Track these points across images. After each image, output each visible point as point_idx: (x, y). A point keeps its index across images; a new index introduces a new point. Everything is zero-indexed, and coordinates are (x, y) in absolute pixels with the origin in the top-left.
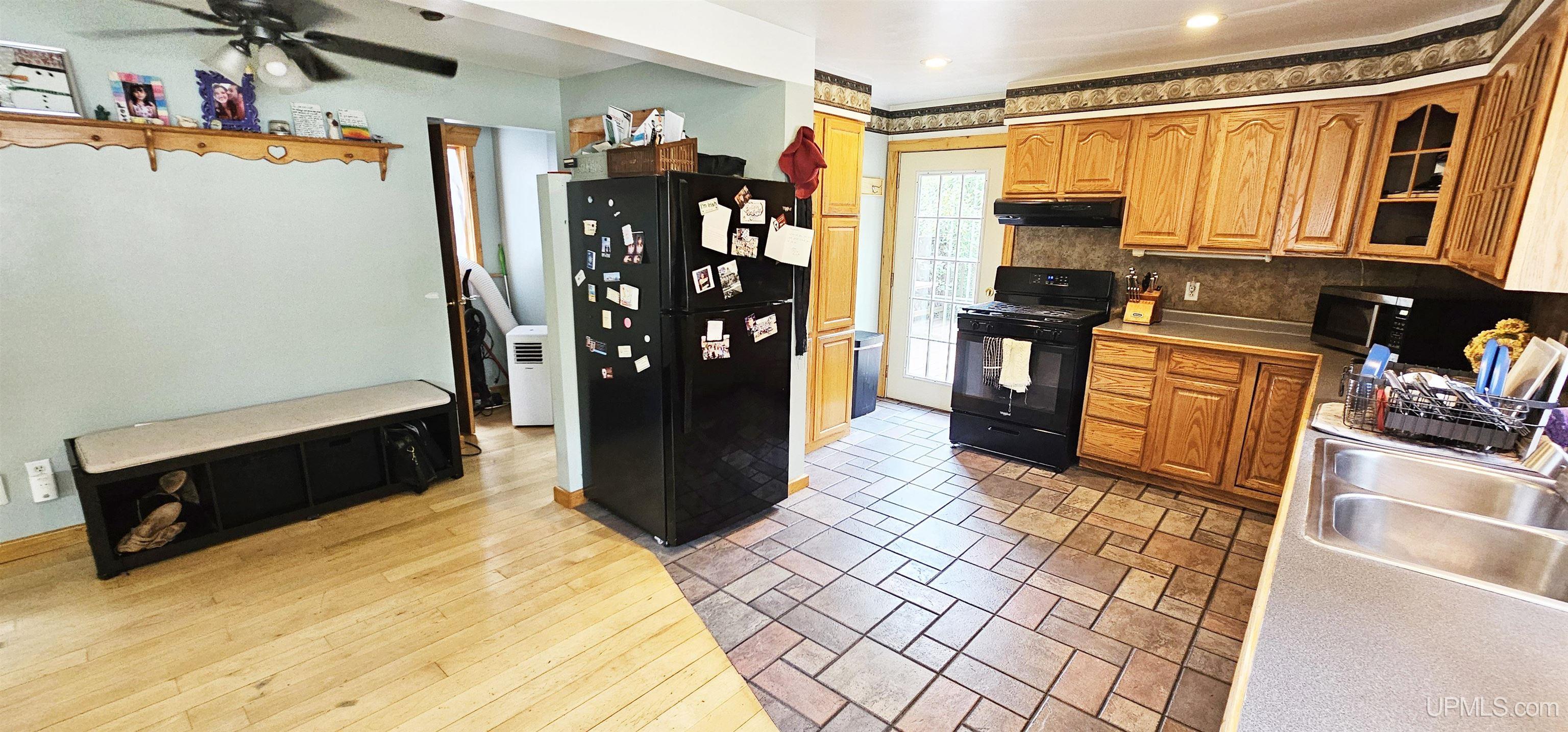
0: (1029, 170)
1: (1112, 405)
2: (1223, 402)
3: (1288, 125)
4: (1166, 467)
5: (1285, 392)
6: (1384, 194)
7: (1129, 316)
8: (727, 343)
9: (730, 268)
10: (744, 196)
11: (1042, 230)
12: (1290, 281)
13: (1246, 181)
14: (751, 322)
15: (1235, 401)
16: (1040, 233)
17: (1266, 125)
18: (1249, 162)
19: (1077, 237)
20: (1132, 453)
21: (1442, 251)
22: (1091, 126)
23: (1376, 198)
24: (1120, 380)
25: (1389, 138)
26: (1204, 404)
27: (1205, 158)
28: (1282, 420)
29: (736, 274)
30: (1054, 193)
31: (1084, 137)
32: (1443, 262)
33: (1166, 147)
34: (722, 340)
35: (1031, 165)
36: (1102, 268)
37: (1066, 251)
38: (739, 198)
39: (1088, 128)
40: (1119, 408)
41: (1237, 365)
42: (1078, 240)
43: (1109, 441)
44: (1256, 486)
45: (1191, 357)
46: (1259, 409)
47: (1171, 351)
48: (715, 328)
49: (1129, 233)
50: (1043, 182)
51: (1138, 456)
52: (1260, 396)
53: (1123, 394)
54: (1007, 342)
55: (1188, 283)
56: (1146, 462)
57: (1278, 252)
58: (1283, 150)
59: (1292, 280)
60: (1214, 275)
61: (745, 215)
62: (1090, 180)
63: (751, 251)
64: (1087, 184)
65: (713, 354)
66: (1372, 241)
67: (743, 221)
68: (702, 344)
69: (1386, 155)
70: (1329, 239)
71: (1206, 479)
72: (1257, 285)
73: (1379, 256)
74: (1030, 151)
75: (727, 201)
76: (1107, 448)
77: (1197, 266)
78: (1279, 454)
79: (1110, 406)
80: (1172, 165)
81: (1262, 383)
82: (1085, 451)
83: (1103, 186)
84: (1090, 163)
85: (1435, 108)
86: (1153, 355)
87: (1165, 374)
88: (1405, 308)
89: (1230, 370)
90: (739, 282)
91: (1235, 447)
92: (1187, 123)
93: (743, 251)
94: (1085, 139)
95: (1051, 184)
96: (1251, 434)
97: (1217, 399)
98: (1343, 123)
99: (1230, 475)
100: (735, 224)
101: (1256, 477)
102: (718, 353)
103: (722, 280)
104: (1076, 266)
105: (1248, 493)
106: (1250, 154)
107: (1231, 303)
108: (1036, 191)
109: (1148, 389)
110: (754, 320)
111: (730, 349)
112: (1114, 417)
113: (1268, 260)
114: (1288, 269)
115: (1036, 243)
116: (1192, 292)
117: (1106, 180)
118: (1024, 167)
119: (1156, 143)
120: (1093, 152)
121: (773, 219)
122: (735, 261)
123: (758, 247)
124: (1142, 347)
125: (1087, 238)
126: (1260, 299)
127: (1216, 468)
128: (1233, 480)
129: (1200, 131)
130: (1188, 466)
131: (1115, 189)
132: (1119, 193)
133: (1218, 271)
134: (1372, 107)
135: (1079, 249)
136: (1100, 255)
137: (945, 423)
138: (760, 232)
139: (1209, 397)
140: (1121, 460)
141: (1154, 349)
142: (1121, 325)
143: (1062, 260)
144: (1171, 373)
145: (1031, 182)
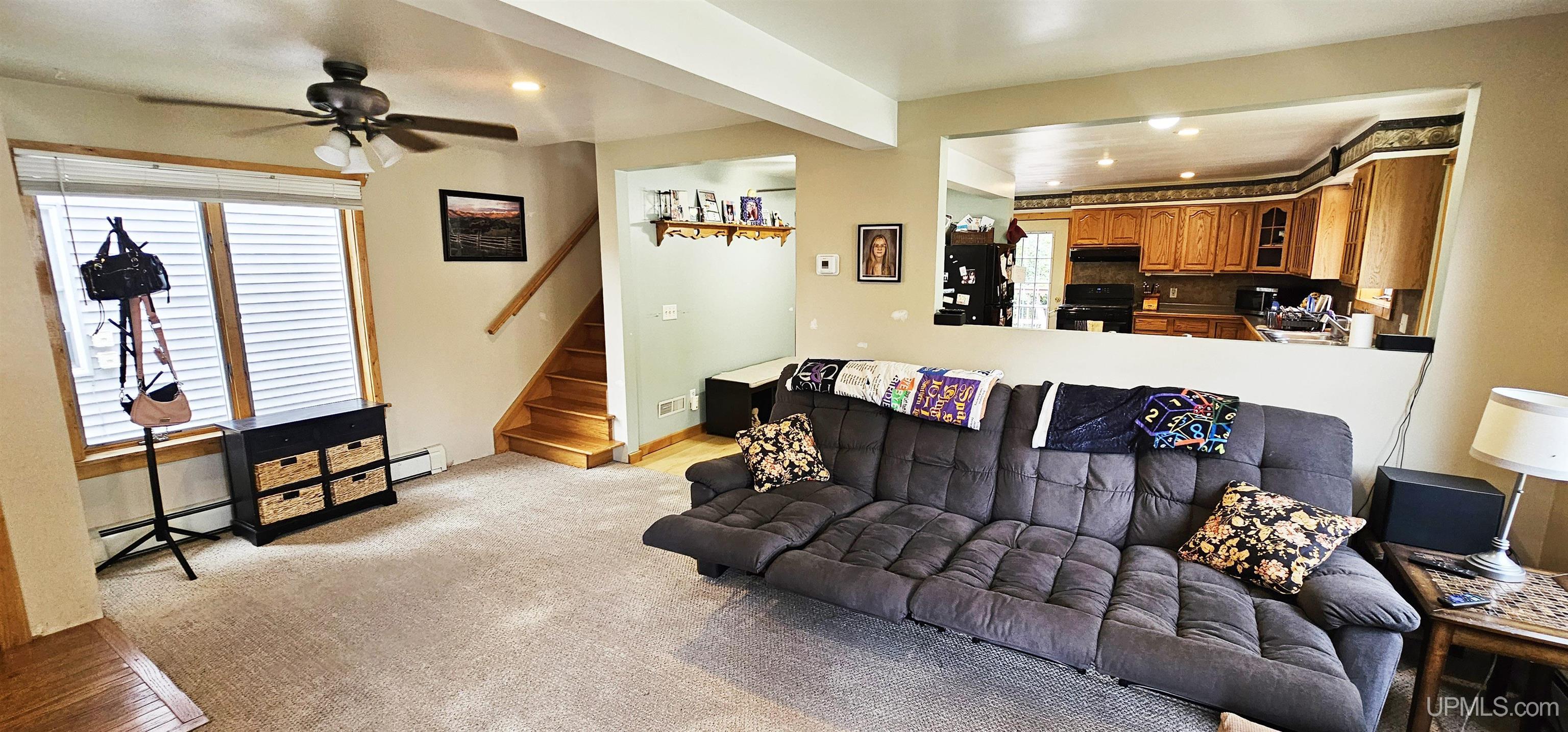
0: (1086, 233)
3: (1217, 212)
6: (1260, 245)
7: (1145, 306)
11: (1089, 264)
12: (1221, 285)
13: (1200, 238)
16: (1088, 266)
17: (1206, 212)
18: (1201, 230)
21: (1286, 269)
23: (1257, 246)
25: (1260, 221)
27: (1180, 228)
30: (1101, 244)
31: (1117, 216)
32: (1287, 273)
33: (1160, 223)
35: (1087, 229)
36: (1124, 283)
37: (1103, 275)
39: (1120, 212)
41: (1206, 324)
45: (1186, 323)
47: (1176, 321)
49: (1144, 265)
50: (1095, 238)
54: (1090, 322)
55: (1173, 289)
57: (1217, 271)
58: (1215, 224)
60: (1185, 284)
62: (1122, 238)
64: (1120, 240)
66: (1258, 265)
69: (1260, 228)
70: (1239, 264)
72: (1206, 287)
73: (1261, 271)
74: (1086, 223)
77: (1177, 280)
80: (1164, 231)
81: (1220, 331)
83: (1129, 241)
84: (1121, 229)
85: (1277, 209)
86: (1165, 324)
88: (1275, 293)
89: (1203, 326)
92: (1171, 211)
95: (1100, 240)
98: (1240, 213)
104: (1109, 283)
106: (1201, 226)
107: (1194, 297)
108: (1091, 243)
113: (1212, 275)
114: (1219, 280)
115: (1086, 271)
116: (1173, 294)
117: (1129, 238)
118: (1083, 231)
119: (1156, 221)
120: (1123, 224)
124: (1160, 320)
126: (1208, 295)
129: (1176, 216)
131: (1135, 242)
132: (1137, 244)
134: (1252, 207)
136: (1121, 276)
141: (1166, 320)
142: (1143, 311)
143: (1102, 280)
144: (1175, 331)
145: (1088, 239)
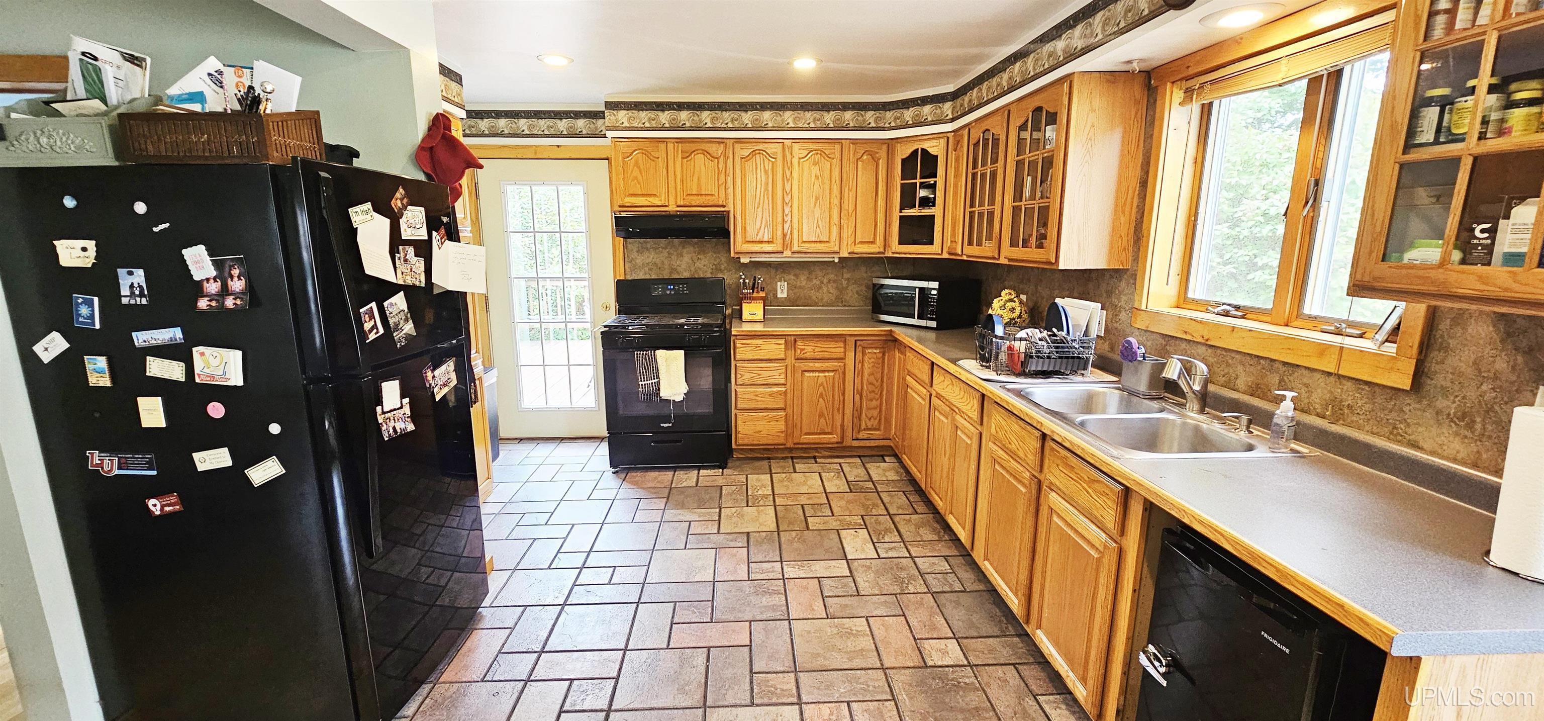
0: (639, 183)
1: (756, 395)
2: (837, 376)
3: (838, 155)
4: (806, 438)
5: (873, 360)
6: (902, 210)
7: (746, 315)
8: (407, 410)
9: (398, 303)
10: (402, 200)
11: (650, 242)
13: (817, 199)
14: (429, 374)
15: (844, 373)
16: (649, 246)
17: (821, 153)
18: (817, 184)
19: (683, 247)
20: (779, 434)
21: (945, 249)
22: (692, 145)
23: (896, 215)
24: (760, 372)
25: (899, 170)
26: (824, 380)
27: (786, 179)
28: (875, 382)
29: (406, 310)
30: (666, 206)
31: (686, 155)
32: (945, 256)
33: (756, 168)
34: (401, 407)
35: (640, 177)
36: (709, 275)
37: (676, 262)
38: (396, 203)
39: (689, 147)
40: (762, 396)
41: (842, 345)
42: (685, 251)
43: (758, 429)
44: (866, 436)
45: (811, 344)
46: (860, 377)
47: (795, 341)
48: (391, 391)
49: (738, 243)
50: (655, 195)
51: (783, 435)
52: (859, 366)
53: (764, 385)
54: (660, 353)
55: (779, 284)
56: (790, 440)
57: (844, 254)
58: (836, 174)
59: (846, 276)
60: (795, 275)
61: (406, 228)
62: (698, 195)
63: (418, 278)
64: (695, 198)
65: (394, 428)
66: (900, 244)
67: (404, 236)
68: (379, 417)
69: (898, 182)
70: (871, 243)
71: (833, 440)
72: (825, 281)
73: (905, 254)
74: (637, 164)
75: (383, 208)
76: (757, 435)
77: (783, 268)
78: (875, 408)
79: (754, 398)
80: (763, 184)
81: (859, 355)
82: (740, 442)
83: (711, 200)
84: (695, 180)
85: (922, 149)
86: (783, 346)
87: (793, 361)
88: (934, 289)
89: (836, 349)
90: (411, 321)
91: (849, 411)
92: (769, 148)
93: (409, 277)
94: (688, 157)
95: (663, 198)
96: (857, 397)
97: (832, 374)
98: (869, 156)
99: (849, 433)
100: (396, 242)
101: (865, 430)
102: (400, 426)
103: (392, 321)
104: (686, 275)
105: (862, 443)
106: (817, 177)
107: (810, 297)
108: (649, 204)
109: (783, 376)
110: (433, 371)
111: (414, 418)
112: (760, 406)
113: (837, 260)
114: (847, 267)
115: (646, 254)
116: (782, 291)
117: (712, 195)
118: (633, 180)
119: (750, 165)
120: (697, 169)
121: (434, 233)
122: (402, 293)
123: (425, 272)
124: (773, 341)
125: (692, 249)
126: (828, 292)
127: (839, 430)
128: (850, 436)
129: (780, 157)
130: (820, 434)
131: (721, 203)
132: (724, 206)
133: (797, 271)
134: (885, 147)
135: (686, 258)
136: (705, 263)
137: (604, 449)
138: (424, 249)
139: (827, 374)
140: (770, 442)
141: (783, 341)
142: (741, 324)
143: (673, 270)
144: (798, 359)
145: (643, 195)
